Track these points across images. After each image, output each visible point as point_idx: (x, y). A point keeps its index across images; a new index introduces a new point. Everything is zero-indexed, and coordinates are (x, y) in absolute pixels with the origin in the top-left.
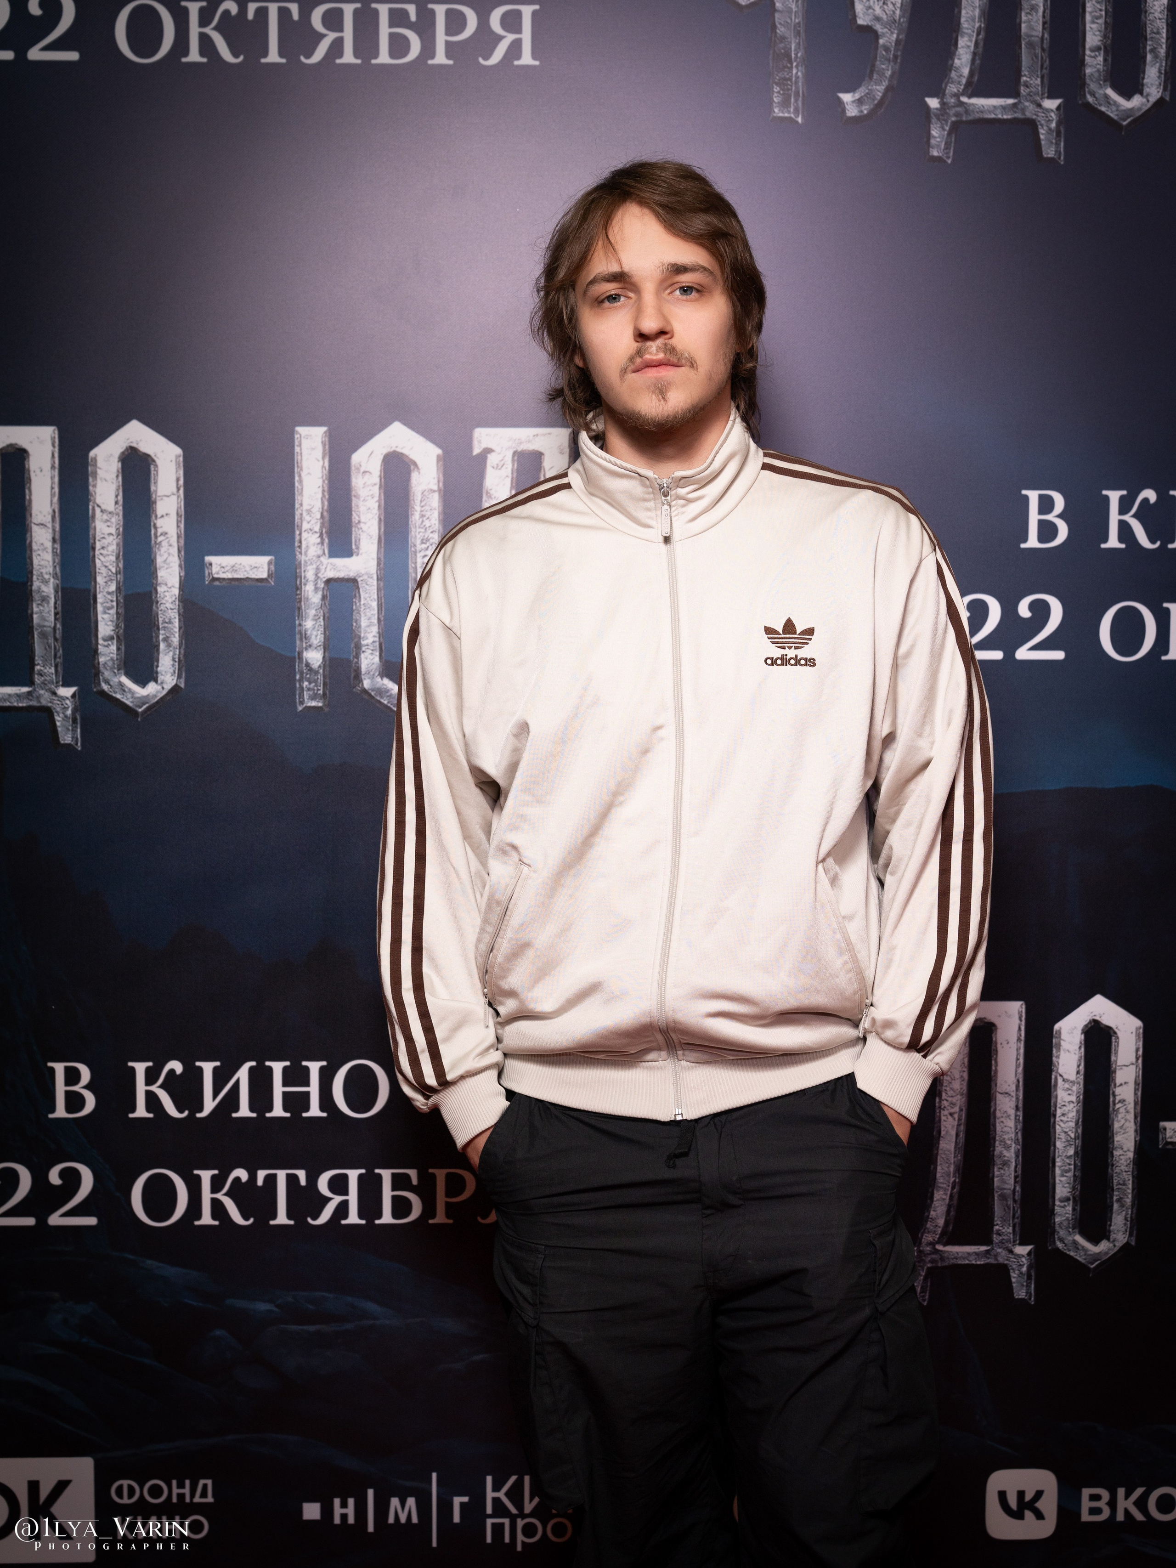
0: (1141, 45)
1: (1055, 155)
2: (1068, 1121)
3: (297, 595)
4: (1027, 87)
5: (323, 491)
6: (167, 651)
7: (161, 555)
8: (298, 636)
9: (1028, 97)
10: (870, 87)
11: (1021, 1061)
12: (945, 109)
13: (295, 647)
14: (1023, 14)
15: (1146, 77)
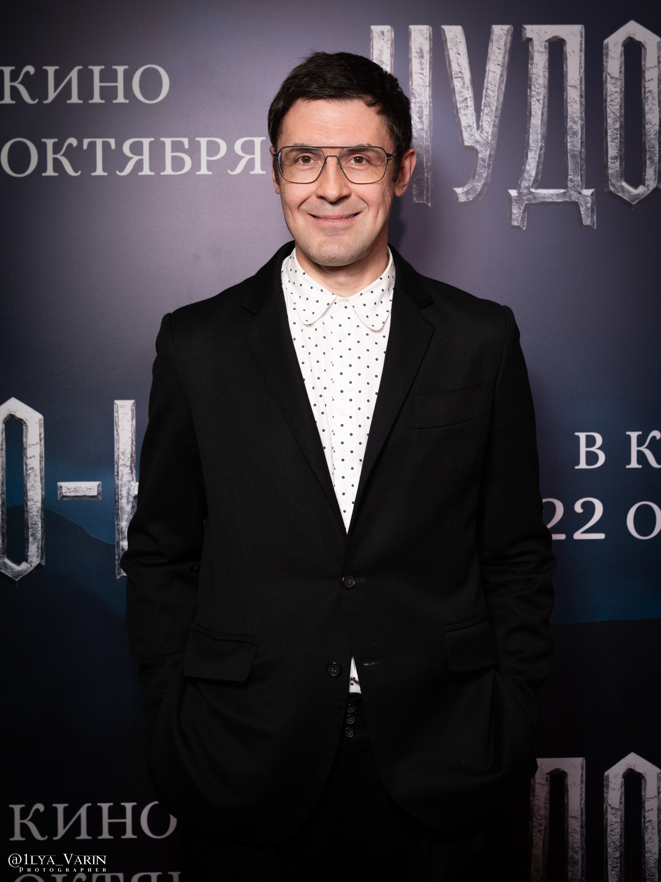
0: (643, 155)
1: (591, 223)
2: (615, 835)
3: (116, 505)
4: (572, 182)
5: (132, 440)
6: (34, 542)
7: (30, 482)
8: (117, 532)
9: (573, 188)
10: (473, 184)
11: (584, 796)
12: (521, 197)
13: (115, 538)
14: (568, 137)
15: (647, 174)
